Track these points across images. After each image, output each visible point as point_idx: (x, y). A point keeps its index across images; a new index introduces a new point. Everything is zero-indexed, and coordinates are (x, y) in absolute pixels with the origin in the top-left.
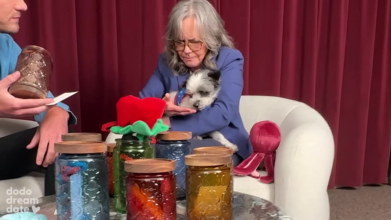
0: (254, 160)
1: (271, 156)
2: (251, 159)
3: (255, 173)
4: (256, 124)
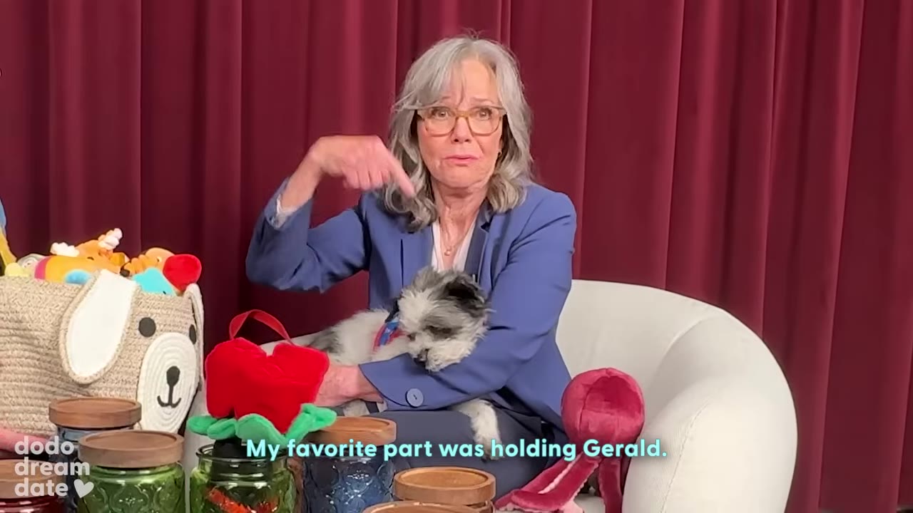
0: (570, 472)
1: (617, 462)
2: (563, 467)
4: (578, 377)
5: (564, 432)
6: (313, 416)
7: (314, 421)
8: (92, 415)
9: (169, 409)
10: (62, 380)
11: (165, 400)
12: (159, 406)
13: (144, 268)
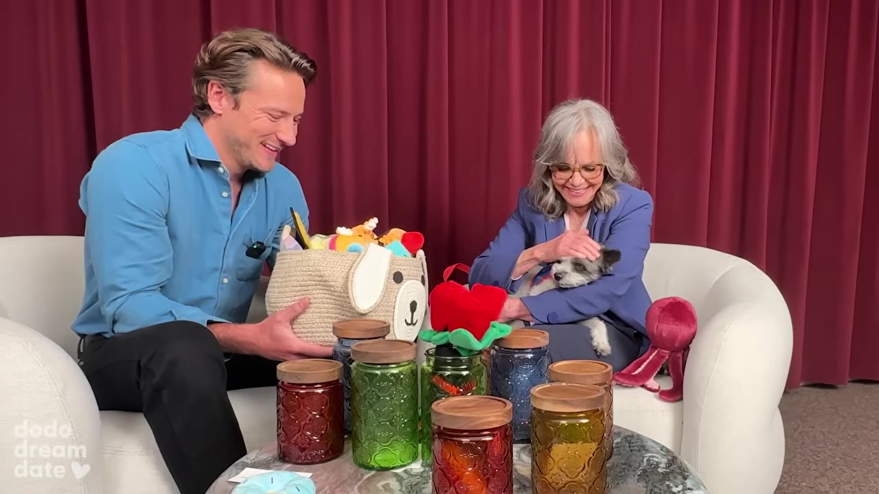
0: (651, 361)
1: (680, 355)
2: (647, 358)
3: (652, 383)
4: (656, 302)
5: (648, 338)
6: (498, 330)
7: (498, 332)
8: (359, 330)
9: (411, 327)
10: (349, 312)
11: (409, 322)
12: (405, 325)
13: (391, 240)
